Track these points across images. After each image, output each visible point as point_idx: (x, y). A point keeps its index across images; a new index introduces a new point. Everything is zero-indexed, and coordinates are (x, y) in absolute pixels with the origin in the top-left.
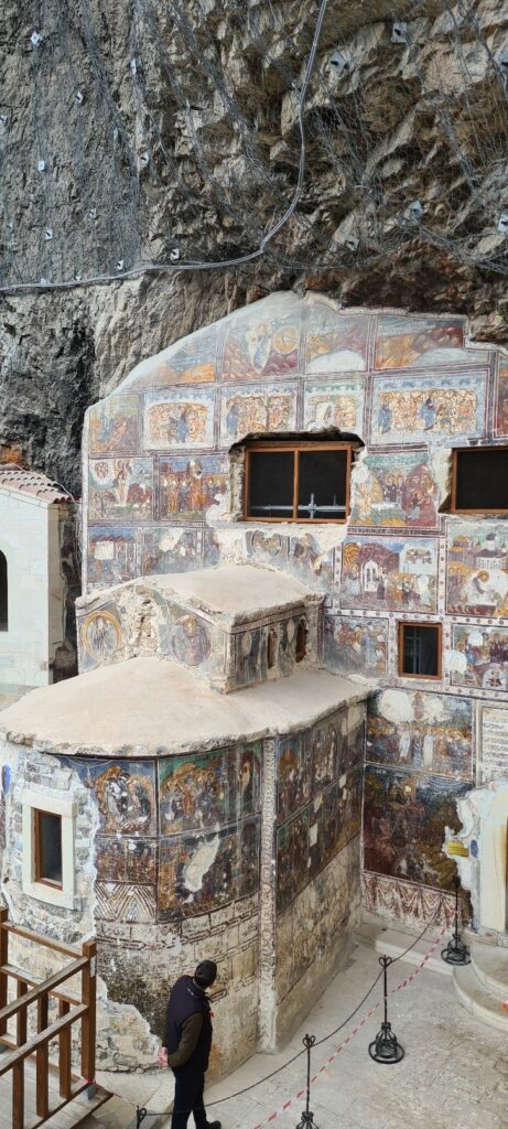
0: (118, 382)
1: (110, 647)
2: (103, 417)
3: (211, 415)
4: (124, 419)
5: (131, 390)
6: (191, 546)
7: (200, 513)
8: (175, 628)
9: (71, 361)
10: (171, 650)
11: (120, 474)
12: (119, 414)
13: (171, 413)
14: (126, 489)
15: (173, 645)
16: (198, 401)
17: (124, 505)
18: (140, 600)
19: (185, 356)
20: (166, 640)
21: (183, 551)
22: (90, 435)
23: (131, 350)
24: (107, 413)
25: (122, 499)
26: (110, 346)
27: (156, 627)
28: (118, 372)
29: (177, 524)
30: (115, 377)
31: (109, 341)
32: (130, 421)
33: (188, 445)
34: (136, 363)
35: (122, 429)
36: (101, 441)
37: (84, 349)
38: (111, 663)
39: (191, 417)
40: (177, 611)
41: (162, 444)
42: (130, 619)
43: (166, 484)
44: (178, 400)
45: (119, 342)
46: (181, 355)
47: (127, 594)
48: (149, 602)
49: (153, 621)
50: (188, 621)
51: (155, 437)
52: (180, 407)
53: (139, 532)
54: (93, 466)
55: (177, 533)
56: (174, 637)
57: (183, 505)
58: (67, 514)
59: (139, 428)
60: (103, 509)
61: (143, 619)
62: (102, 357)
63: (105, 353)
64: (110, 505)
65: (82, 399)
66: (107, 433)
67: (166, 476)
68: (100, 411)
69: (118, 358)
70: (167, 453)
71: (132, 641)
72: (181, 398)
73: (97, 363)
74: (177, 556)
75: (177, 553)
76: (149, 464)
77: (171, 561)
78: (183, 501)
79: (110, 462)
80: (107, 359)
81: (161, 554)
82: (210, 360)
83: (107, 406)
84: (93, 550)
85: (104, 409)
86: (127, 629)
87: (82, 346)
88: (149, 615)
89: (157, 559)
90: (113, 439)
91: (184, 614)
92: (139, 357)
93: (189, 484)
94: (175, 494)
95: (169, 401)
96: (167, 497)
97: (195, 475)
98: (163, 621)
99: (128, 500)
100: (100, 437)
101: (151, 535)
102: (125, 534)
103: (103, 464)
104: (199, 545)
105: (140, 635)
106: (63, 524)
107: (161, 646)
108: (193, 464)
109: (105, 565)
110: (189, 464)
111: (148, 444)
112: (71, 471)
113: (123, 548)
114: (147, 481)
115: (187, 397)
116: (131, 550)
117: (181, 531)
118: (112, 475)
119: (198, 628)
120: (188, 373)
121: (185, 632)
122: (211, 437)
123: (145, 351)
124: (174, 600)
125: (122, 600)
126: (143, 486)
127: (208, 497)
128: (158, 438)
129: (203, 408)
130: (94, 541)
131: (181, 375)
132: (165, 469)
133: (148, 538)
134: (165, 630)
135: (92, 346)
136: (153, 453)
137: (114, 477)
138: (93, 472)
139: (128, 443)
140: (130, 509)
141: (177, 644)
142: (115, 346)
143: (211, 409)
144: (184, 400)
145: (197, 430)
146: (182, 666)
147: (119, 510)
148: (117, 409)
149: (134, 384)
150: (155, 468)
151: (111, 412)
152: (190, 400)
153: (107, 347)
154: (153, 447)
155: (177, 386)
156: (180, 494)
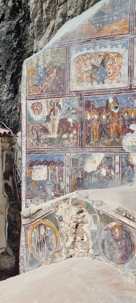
0: (49, 39)
1: (50, 249)
2: (38, 66)
3: (125, 60)
4: (55, 67)
5: (60, 44)
6: (110, 167)
7: (117, 140)
8: (104, 233)
9: (11, 25)
10: (102, 251)
11: (51, 111)
12: (51, 63)
13: (93, 61)
14: (57, 123)
15: (103, 247)
16: (115, 50)
17: (55, 135)
18: (74, 210)
19: (104, 14)
20: (97, 243)
21: (104, 172)
22: (27, 81)
23: (59, 13)
24: (41, 63)
25: (53, 131)
26: (42, 11)
27: (89, 232)
28: (49, 31)
29: (98, 150)
30: (46, 35)
31: (41, 7)
32: (59, 69)
33: (107, 85)
34: (63, 23)
35: (53, 76)
36: (36, 85)
37: (20, 15)
38: (51, 263)
39: (109, 62)
40: (106, 219)
41: (86, 86)
42: (66, 226)
43: (89, 118)
44: (98, 49)
45: (49, 7)
46: (100, 13)
47: (64, 205)
48: (82, 212)
49: (85, 227)
50: (115, 226)
51: (80, 80)
52: (100, 56)
53: (67, 157)
54: (30, 105)
55: (99, 157)
56: (103, 241)
57: (103, 134)
58: (8, 145)
59: (66, 75)
60: (38, 139)
61: (77, 226)
62: (36, 20)
63: (38, 16)
64: (44, 136)
65: (19, 53)
66: (41, 79)
67: (90, 111)
68: (35, 62)
69: (49, 20)
70: (90, 93)
71: (69, 244)
72: (100, 48)
73: (31, 25)
74: (99, 176)
75: (99, 173)
76: (75, 103)
77: (94, 180)
78: (103, 131)
79: (43, 102)
80: (40, 21)
81: (85, 174)
82: (124, 16)
83: (41, 57)
84: (31, 173)
85: (38, 60)
86: (65, 235)
87: (19, 13)
88: (83, 222)
89: (82, 179)
90: (46, 83)
91: (112, 222)
92: (65, 18)
93: (108, 117)
94: (96, 125)
95: (91, 51)
96: (90, 128)
97: (113, 110)
98: (94, 228)
99: (58, 132)
100: (35, 82)
101: (77, 160)
102: (56, 159)
103: (38, 103)
104: (117, 167)
105: (75, 239)
106: (5, 153)
107: (93, 248)
108: (111, 100)
109: (41, 184)
110: (108, 101)
111: (74, 86)
112: (10, 111)
113: (54, 170)
114: (74, 116)
115: (105, 47)
116: (61, 172)
117: (102, 155)
118: (45, 112)
119: (124, 232)
120: (106, 28)
121: (113, 235)
122: (127, 78)
123: (70, 13)
124: (103, 209)
125: (60, 210)
126: (70, 120)
127: (124, 127)
128: (82, 81)
129: (119, 55)
130: (31, 165)
131: (100, 30)
132: (88, 105)
133: (75, 161)
134: (96, 235)
135: (27, 12)
136: (78, 93)
137: (47, 114)
138: (30, 110)
139: (58, 85)
140: (60, 139)
141: (106, 246)
142: (46, 10)
143: (126, 56)
144: (103, 50)
145: (114, 73)
146: (111, 265)
147: (51, 140)
148: (49, 59)
149: (62, 39)
150: (81, 105)
151: (44, 62)
152: (109, 50)
153: (39, 11)
154: (78, 88)
155: (98, 39)
156: (101, 126)
